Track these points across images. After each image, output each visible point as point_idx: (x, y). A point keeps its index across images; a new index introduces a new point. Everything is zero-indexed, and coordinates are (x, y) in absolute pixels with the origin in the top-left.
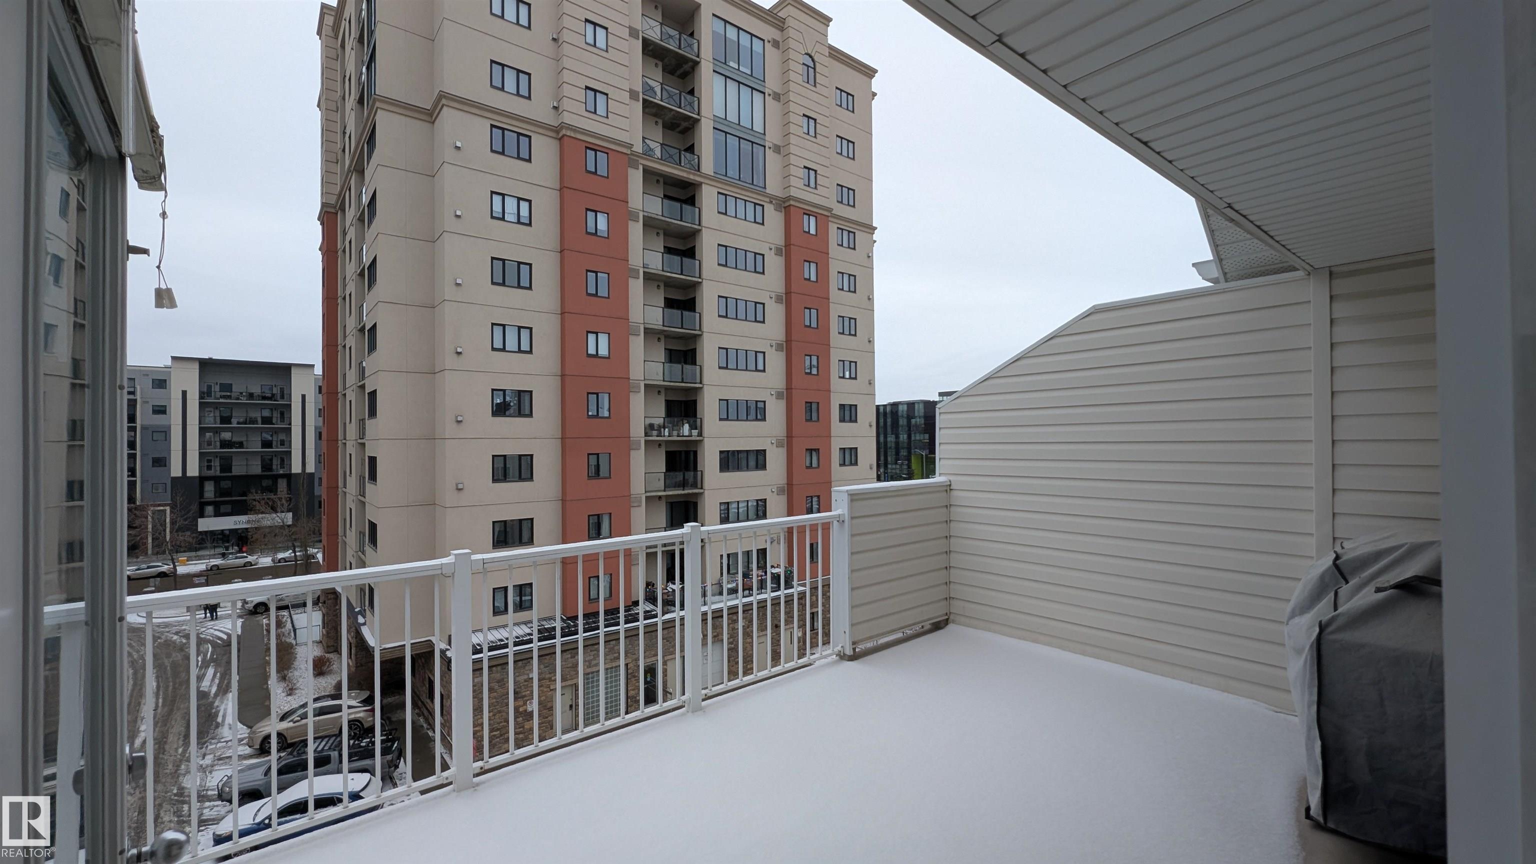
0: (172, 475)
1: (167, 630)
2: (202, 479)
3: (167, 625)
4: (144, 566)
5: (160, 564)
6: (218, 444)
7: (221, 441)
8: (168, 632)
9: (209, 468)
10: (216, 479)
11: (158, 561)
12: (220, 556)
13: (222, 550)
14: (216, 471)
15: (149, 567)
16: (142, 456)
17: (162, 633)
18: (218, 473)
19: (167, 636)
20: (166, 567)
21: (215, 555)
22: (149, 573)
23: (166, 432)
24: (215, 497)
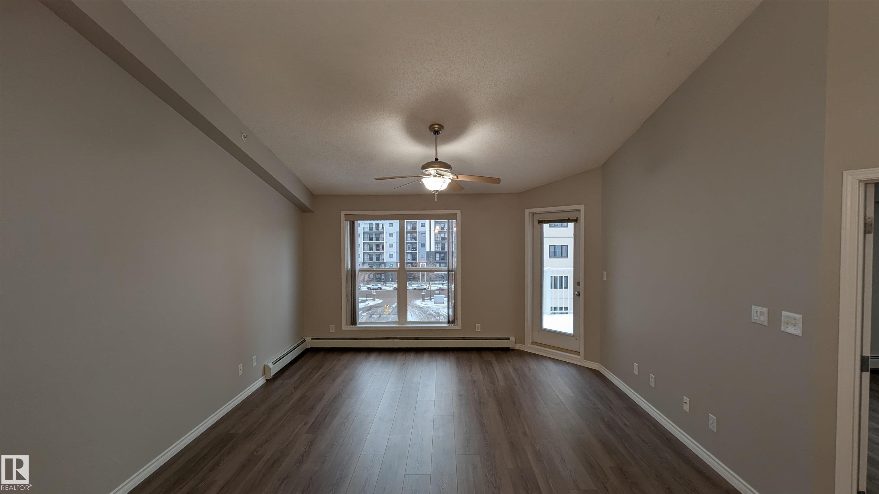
0: (427, 251)
1: (429, 309)
2: (436, 253)
3: (429, 308)
4: (420, 285)
5: (424, 285)
6: (440, 239)
7: (441, 237)
8: (430, 310)
9: (438, 248)
10: (440, 253)
11: (423, 284)
12: (441, 284)
13: (442, 282)
14: (439, 250)
15: (421, 286)
16: (418, 243)
17: (428, 310)
18: (440, 251)
19: (430, 312)
20: (426, 286)
21: (440, 283)
22: (421, 288)
23: (425, 233)
24: (440, 260)
